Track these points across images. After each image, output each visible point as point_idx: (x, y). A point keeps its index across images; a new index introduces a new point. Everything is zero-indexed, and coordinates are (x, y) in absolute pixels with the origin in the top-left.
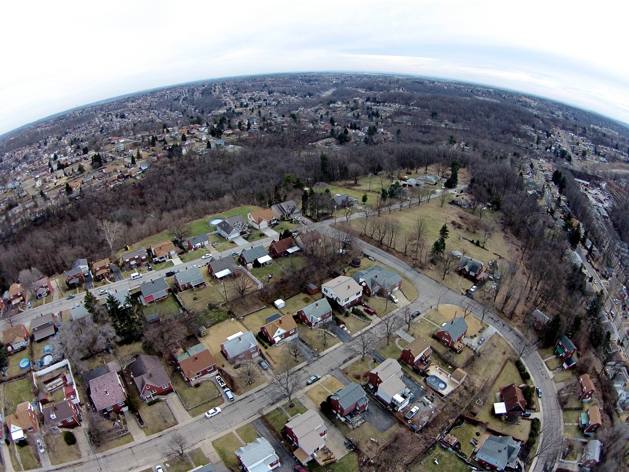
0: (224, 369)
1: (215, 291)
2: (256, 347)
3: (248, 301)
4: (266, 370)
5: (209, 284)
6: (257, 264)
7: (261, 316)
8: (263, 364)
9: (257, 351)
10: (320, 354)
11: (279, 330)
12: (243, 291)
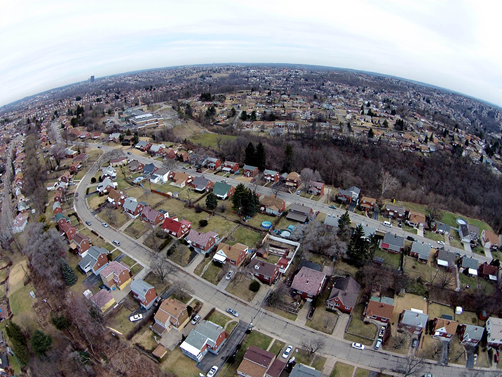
0: (392, 326)
1: (430, 271)
2: (422, 328)
3: (443, 294)
4: (413, 347)
5: (429, 264)
6: (466, 272)
7: (442, 310)
8: (415, 342)
9: (420, 331)
10: (449, 363)
11: (443, 328)
12: (445, 284)
